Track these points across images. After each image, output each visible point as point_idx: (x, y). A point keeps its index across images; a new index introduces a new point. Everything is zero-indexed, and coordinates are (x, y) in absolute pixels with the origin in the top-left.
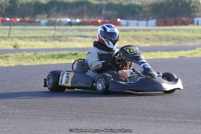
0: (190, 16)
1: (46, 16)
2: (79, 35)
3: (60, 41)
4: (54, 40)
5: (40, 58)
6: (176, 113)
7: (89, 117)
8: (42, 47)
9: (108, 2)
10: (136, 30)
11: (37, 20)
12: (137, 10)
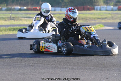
0: (92, 5)
1: (5, 5)
2: (26, 16)
3: (14, 20)
4: (11, 20)
5: (2, 30)
6: (84, 64)
7: (32, 66)
8: (3, 24)
10: (60, 14)
12: (60, 1)
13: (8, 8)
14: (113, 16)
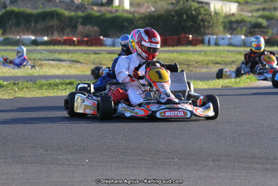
0: (198, 34)
1: (1, 31)
13: (6, 39)
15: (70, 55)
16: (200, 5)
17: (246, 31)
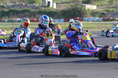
0: (81, 17)
1: (7, 17)
9: (39, 10)
11: (3, 20)
12: (54, 14)
13: (9, 20)
14: (99, 26)
15: (32, 26)
16: (82, 6)
17: (99, 16)
